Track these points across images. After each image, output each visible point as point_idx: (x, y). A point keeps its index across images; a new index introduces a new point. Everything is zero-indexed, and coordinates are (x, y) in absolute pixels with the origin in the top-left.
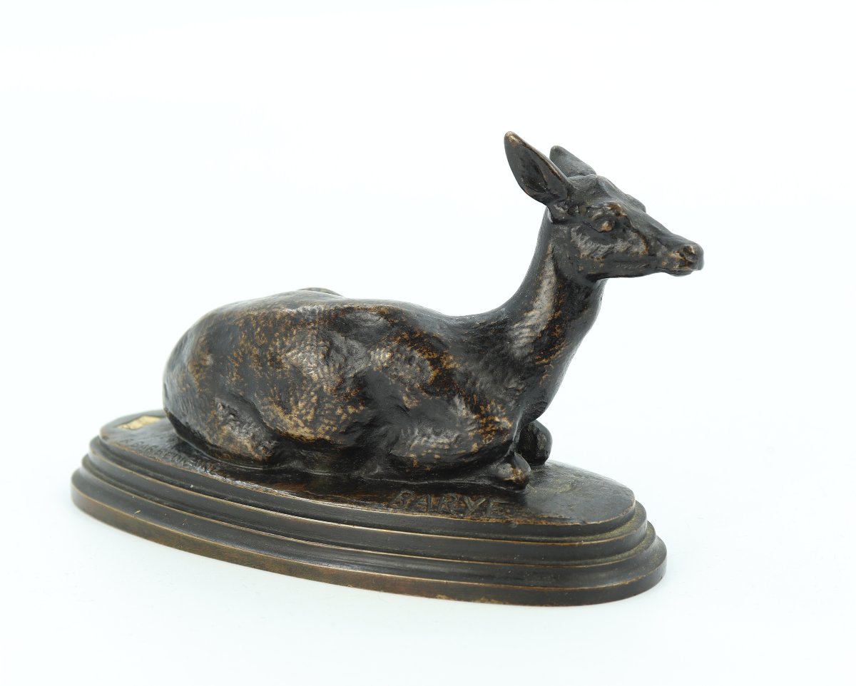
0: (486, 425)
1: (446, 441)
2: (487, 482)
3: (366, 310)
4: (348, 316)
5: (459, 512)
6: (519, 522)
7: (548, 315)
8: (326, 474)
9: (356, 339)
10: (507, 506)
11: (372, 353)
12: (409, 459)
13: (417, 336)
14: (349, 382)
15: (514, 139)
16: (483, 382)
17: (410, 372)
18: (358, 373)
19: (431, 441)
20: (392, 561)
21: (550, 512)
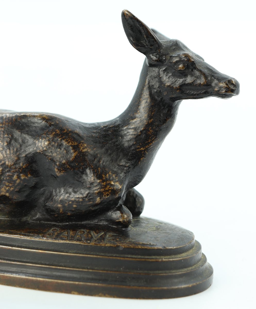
0: (106, 186)
1: (81, 196)
2: (105, 223)
3: (34, 116)
4: (23, 120)
5: (87, 240)
6: (124, 246)
7: (145, 121)
8: (6, 219)
9: (28, 134)
10: (117, 237)
11: (37, 142)
12: (58, 208)
13: (65, 132)
14: (22, 160)
15: (128, 13)
16: (105, 160)
17: (60, 153)
18: (28, 154)
19: (71, 196)
20: (44, 270)
21: (144, 241)
